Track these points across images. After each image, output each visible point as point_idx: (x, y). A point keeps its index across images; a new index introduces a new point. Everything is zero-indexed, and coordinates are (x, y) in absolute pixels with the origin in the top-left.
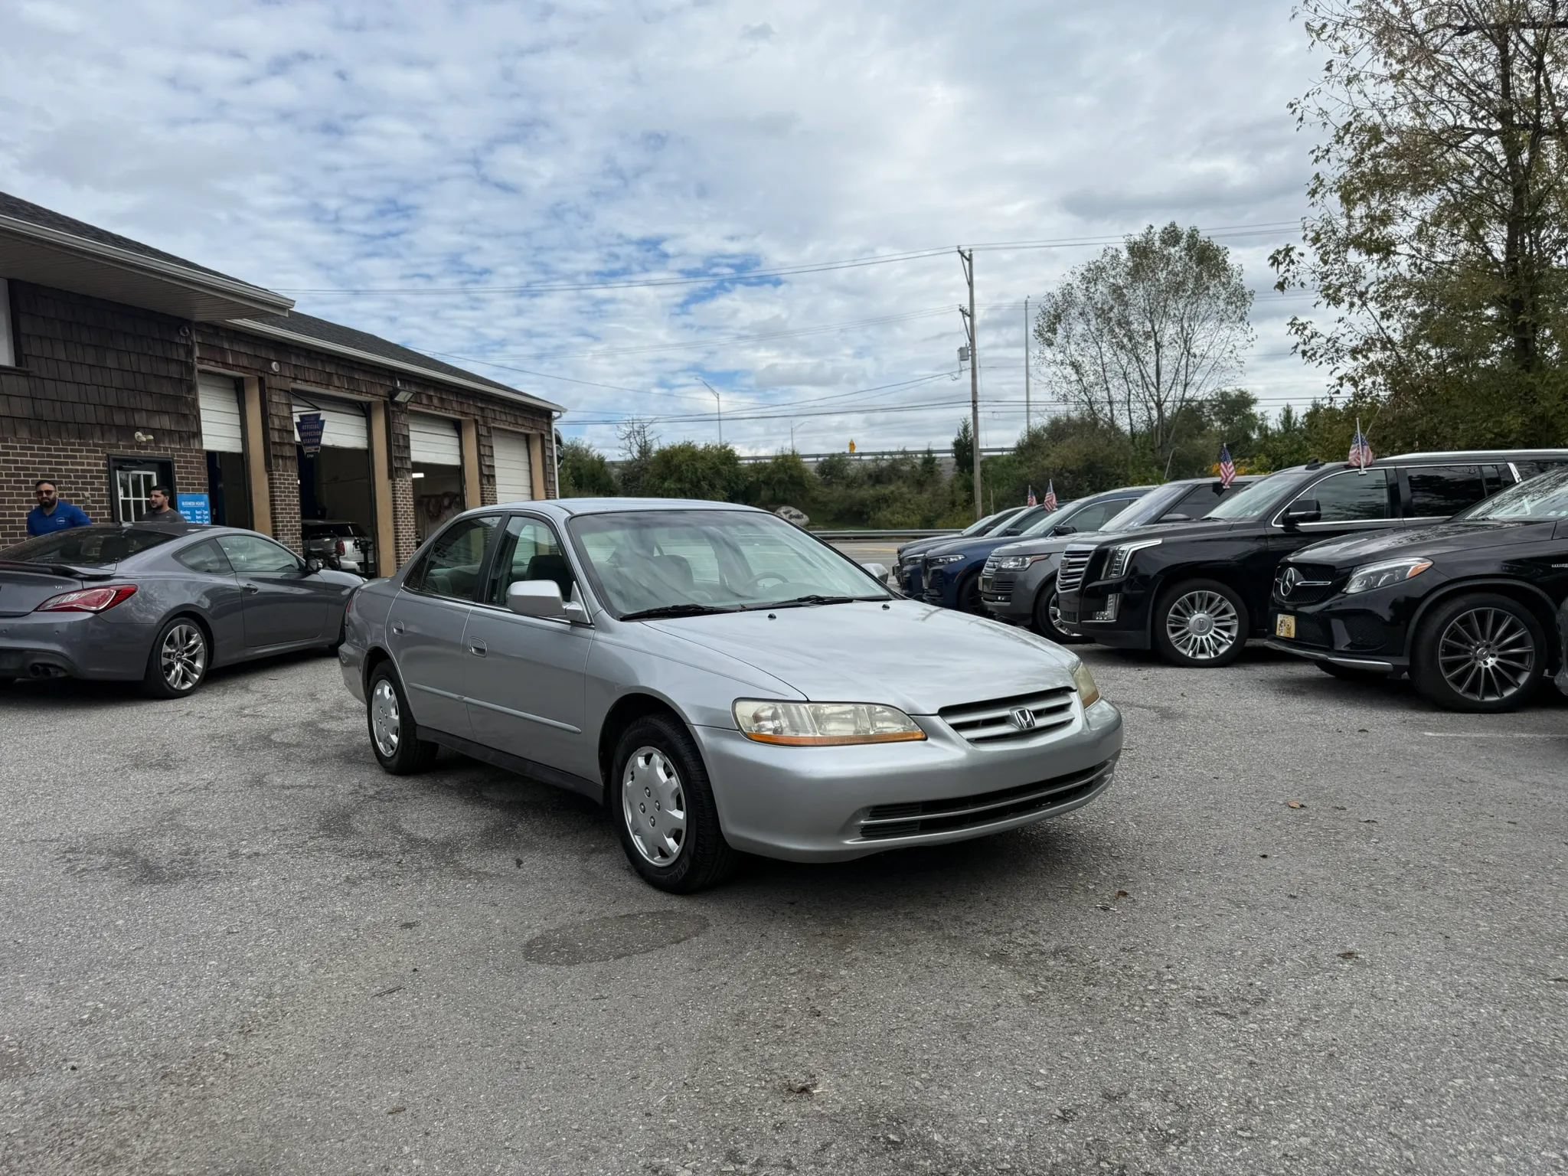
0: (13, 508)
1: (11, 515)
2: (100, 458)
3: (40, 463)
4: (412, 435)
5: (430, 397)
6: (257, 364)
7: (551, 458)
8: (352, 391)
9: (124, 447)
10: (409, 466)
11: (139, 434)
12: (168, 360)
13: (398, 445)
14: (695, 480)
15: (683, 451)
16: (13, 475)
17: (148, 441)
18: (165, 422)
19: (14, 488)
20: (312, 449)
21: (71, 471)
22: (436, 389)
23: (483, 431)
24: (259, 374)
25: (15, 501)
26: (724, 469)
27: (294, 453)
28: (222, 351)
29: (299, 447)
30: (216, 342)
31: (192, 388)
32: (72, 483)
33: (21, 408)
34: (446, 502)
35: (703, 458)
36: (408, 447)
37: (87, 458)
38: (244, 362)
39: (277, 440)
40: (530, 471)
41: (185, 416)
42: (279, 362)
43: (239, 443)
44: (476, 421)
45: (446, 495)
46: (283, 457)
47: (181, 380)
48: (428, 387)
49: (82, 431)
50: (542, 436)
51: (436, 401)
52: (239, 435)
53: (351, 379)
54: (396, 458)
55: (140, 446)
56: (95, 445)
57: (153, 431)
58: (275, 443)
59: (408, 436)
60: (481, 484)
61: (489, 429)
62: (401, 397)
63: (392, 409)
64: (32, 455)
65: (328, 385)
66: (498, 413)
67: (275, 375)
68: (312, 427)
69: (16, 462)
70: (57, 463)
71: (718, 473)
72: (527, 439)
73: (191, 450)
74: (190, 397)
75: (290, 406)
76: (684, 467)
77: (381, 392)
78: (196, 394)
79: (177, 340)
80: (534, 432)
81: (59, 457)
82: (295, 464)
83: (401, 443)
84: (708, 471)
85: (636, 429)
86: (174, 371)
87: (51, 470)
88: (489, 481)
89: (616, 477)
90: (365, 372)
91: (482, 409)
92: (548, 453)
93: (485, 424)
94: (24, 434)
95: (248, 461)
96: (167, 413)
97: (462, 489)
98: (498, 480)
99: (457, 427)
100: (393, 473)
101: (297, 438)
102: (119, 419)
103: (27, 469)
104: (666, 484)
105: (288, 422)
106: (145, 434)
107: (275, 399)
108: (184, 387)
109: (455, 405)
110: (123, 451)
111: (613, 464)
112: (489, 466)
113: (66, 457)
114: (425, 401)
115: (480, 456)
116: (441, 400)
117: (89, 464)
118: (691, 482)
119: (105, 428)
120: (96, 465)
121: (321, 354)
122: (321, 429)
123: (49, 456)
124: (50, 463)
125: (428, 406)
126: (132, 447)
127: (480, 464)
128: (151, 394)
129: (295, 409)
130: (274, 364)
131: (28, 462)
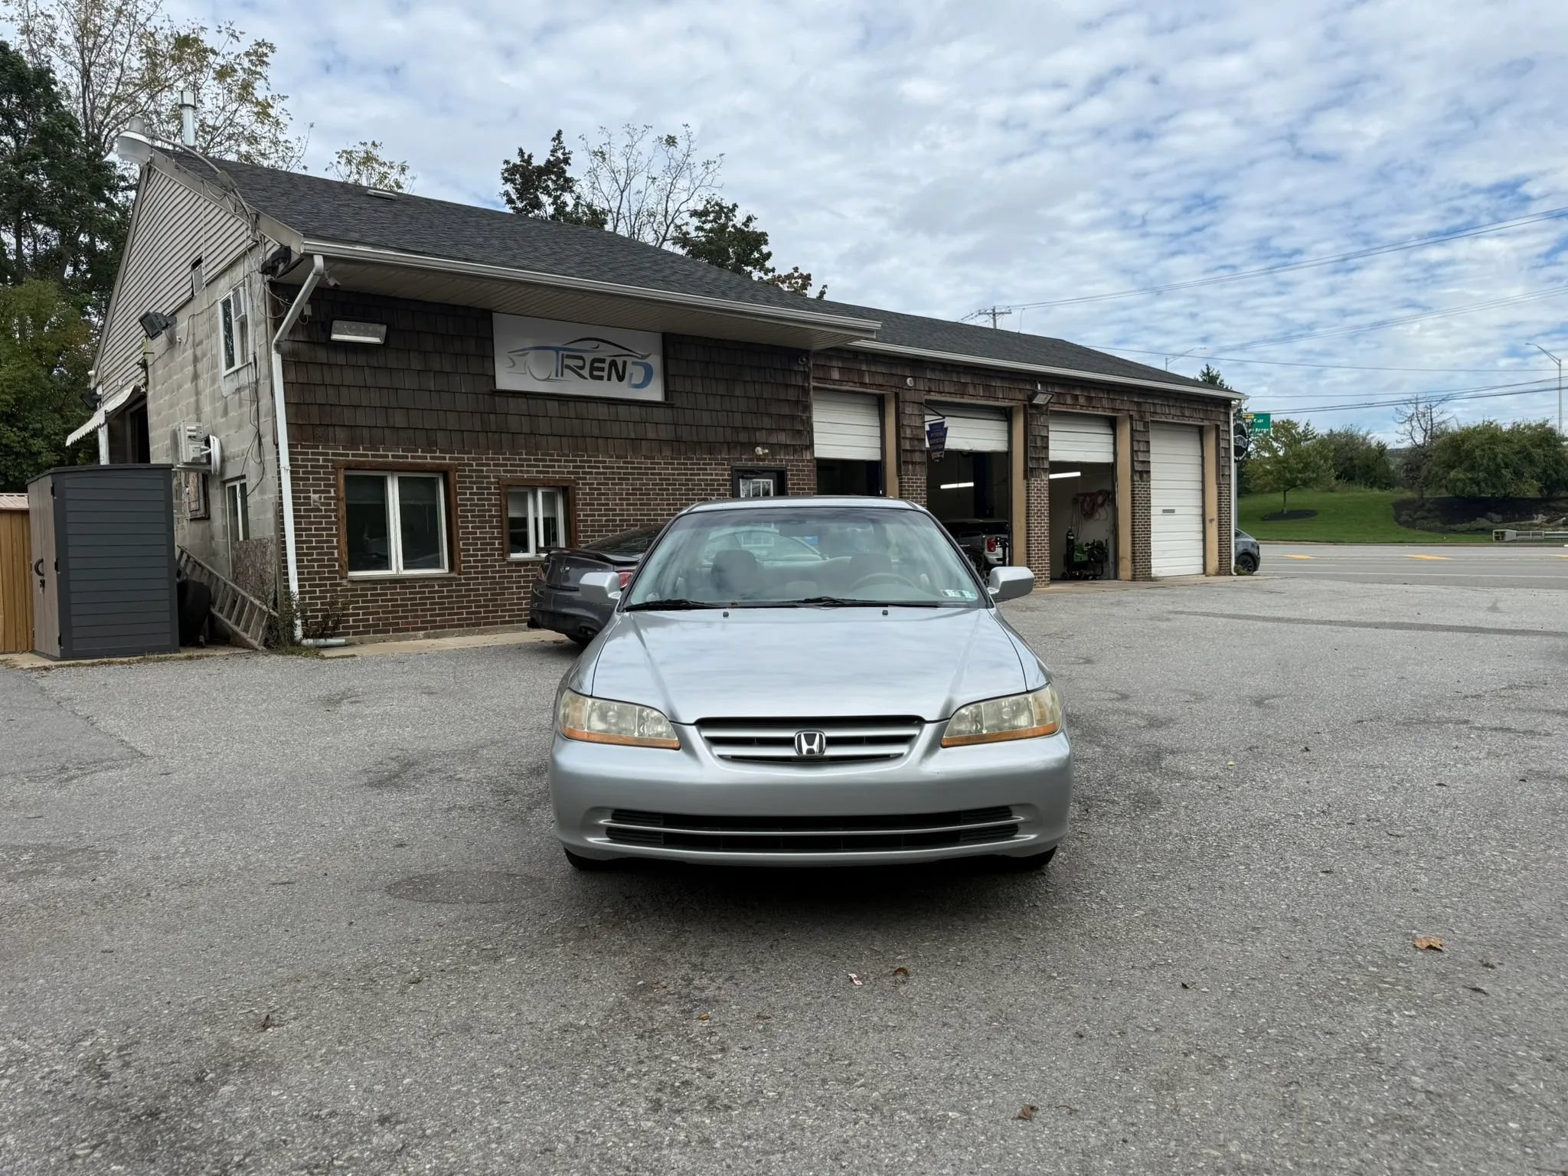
0: (656, 510)
1: (655, 515)
2: (725, 470)
3: (679, 474)
4: (1052, 436)
5: (1076, 397)
6: (893, 381)
7: (1228, 450)
8: (988, 398)
9: (746, 460)
10: (1046, 466)
11: (759, 449)
12: (787, 386)
13: (1037, 446)
14: (1492, 466)
15: (1480, 432)
16: (657, 484)
17: (764, 454)
18: (783, 438)
19: (658, 494)
20: (937, 454)
21: (703, 480)
22: (1083, 388)
23: (1140, 427)
24: (894, 390)
25: (658, 505)
26: (1537, 453)
27: (924, 458)
28: (861, 373)
29: (928, 452)
30: (856, 366)
31: (807, 408)
32: (702, 490)
33: (665, 433)
34: (1100, 500)
35: (1508, 441)
36: (1047, 448)
37: (715, 469)
38: (880, 380)
39: (908, 448)
40: (1203, 465)
41: (799, 432)
42: (914, 378)
43: (879, 451)
44: (1131, 417)
45: (1100, 493)
46: (913, 463)
47: (797, 402)
48: (1074, 387)
49: (711, 448)
50: (1217, 427)
51: (1082, 400)
52: (879, 445)
53: (987, 387)
54: (1032, 458)
55: (759, 458)
56: (722, 459)
57: (770, 446)
58: (905, 451)
59: (1047, 437)
60: (1133, 481)
61: (1146, 424)
62: (1039, 400)
63: (1032, 411)
64: (672, 469)
65: (962, 395)
66: (1158, 407)
67: (910, 389)
68: (938, 433)
69: (660, 474)
70: (691, 475)
71: (1529, 458)
72: (1201, 431)
73: (803, 461)
74: (805, 415)
75: (922, 416)
76: (1478, 453)
77: (1021, 397)
78: (810, 412)
79: (796, 368)
80: (1206, 423)
81: (693, 469)
82: (924, 469)
83: (1039, 443)
84: (1512, 457)
85: (1421, 410)
86: (792, 394)
87: (686, 480)
88: (1141, 478)
89: (1399, 467)
90: (1003, 379)
91: (1138, 404)
92: (1223, 444)
93: (1142, 418)
94: (667, 452)
95: (885, 468)
96: (784, 430)
97: (1114, 486)
98: (1153, 475)
99: (1112, 424)
100: (1028, 473)
101: (927, 445)
102: (743, 437)
103: (669, 480)
104: (1452, 474)
105: (919, 431)
106: (763, 448)
107: (909, 410)
108: (800, 408)
109: (1105, 403)
110: (745, 463)
111: (1397, 453)
112: (1143, 462)
113: (698, 469)
114: (1069, 401)
115: (1133, 452)
116: (1089, 399)
117: (716, 475)
118: (1487, 470)
119: (731, 445)
120: (722, 475)
121: (959, 366)
122: (945, 436)
123: (685, 469)
124: (686, 474)
125: (1074, 405)
126: (751, 460)
127: (1133, 461)
128: (770, 415)
129: (927, 418)
130: (909, 380)
131: (669, 474)
